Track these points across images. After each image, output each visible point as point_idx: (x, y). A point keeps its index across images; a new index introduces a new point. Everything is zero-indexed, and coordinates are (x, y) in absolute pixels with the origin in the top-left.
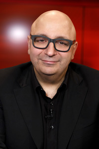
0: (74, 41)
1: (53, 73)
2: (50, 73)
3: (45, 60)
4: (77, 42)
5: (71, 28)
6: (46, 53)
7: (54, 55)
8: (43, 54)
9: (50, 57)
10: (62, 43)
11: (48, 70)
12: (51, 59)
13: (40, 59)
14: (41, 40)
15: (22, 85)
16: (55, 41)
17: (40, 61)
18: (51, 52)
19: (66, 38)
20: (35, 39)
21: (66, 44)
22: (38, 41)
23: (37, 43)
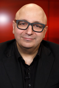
0: (46, 25)
1: (30, 47)
2: (29, 47)
3: (25, 37)
4: (47, 26)
5: (44, 16)
6: (26, 32)
7: (32, 34)
8: (24, 33)
9: (29, 35)
10: (38, 26)
11: (27, 45)
12: (30, 37)
13: (22, 37)
14: (23, 24)
15: (8, 56)
16: (33, 25)
17: (22, 38)
18: (30, 32)
19: (40, 23)
20: (19, 23)
21: (40, 27)
22: (21, 24)
23: (20, 25)
